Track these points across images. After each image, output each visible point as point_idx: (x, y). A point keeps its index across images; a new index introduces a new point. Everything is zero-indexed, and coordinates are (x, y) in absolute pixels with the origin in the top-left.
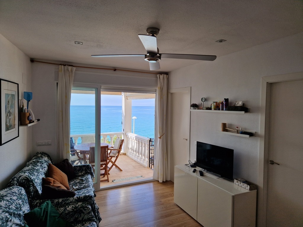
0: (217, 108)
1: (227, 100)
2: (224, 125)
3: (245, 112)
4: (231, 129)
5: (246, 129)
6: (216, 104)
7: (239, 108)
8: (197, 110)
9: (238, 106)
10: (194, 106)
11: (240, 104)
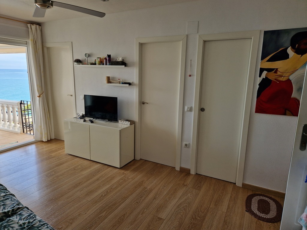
0: (101, 63)
1: (109, 56)
2: (108, 78)
3: (125, 66)
4: (114, 81)
5: (125, 80)
6: (100, 59)
7: (120, 62)
8: (81, 65)
9: (120, 61)
10: (78, 62)
11: (120, 59)
